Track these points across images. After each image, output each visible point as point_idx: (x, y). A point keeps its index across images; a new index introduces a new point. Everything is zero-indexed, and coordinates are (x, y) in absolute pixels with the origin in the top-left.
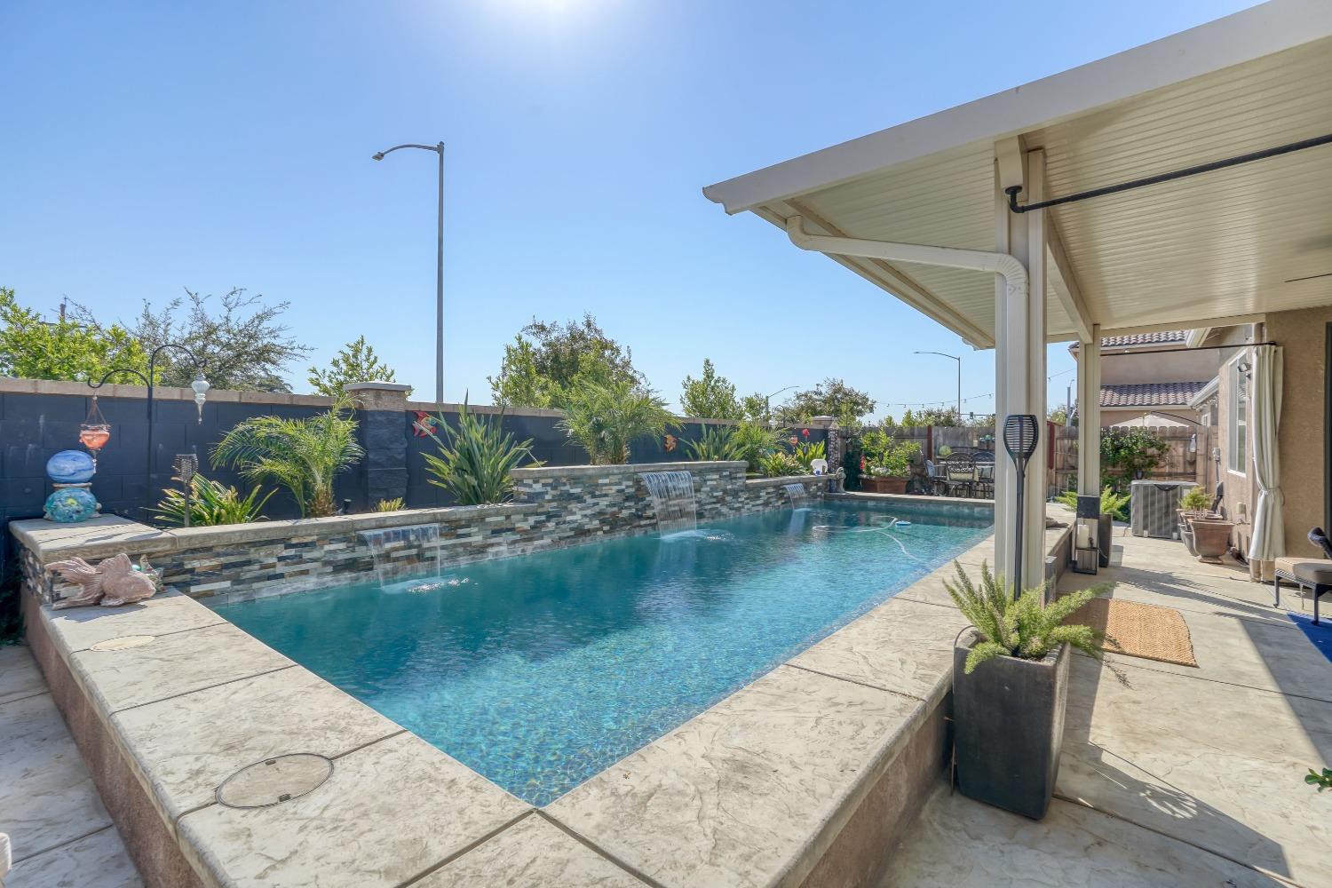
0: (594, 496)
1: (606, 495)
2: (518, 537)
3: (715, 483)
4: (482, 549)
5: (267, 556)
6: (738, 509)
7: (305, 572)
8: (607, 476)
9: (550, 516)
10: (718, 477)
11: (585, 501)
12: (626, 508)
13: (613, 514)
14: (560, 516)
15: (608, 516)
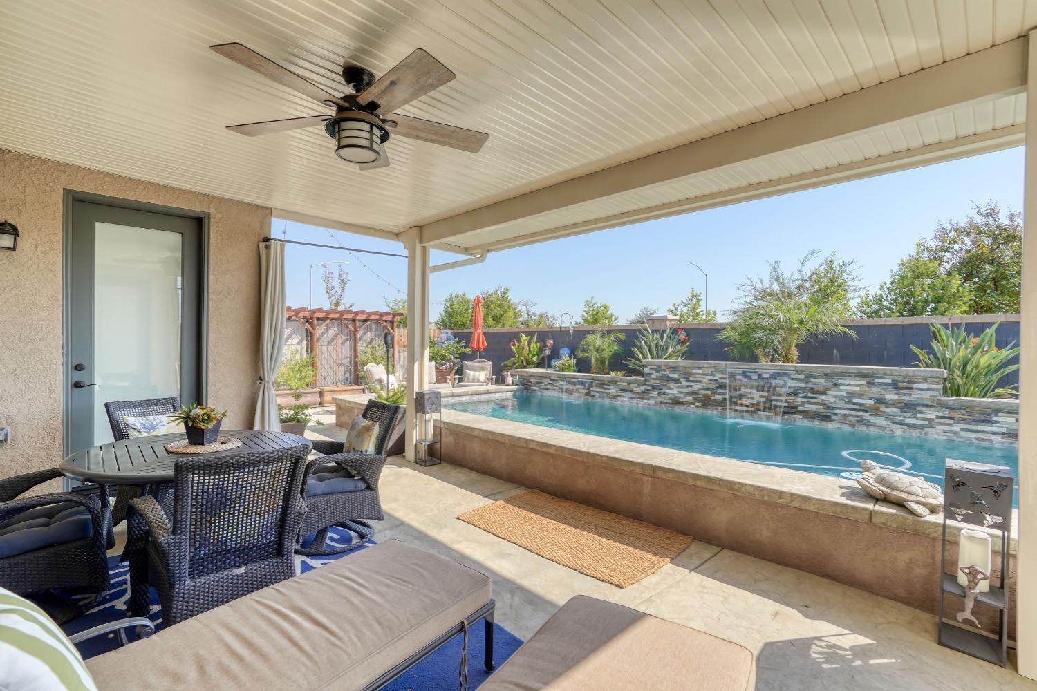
0: (688, 380)
1: (700, 382)
2: (634, 396)
3: (858, 389)
4: (615, 397)
5: (546, 381)
6: (921, 428)
7: (554, 390)
8: (700, 368)
9: (654, 388)
10: (865, 383)
11: (681, 383)
12: (719, 393)
13: (706, 396)
14: (661, 389)
15: (700, 396)
